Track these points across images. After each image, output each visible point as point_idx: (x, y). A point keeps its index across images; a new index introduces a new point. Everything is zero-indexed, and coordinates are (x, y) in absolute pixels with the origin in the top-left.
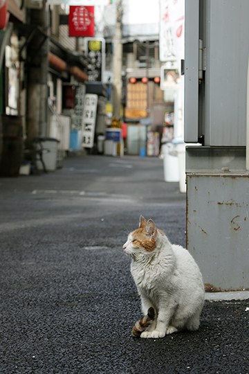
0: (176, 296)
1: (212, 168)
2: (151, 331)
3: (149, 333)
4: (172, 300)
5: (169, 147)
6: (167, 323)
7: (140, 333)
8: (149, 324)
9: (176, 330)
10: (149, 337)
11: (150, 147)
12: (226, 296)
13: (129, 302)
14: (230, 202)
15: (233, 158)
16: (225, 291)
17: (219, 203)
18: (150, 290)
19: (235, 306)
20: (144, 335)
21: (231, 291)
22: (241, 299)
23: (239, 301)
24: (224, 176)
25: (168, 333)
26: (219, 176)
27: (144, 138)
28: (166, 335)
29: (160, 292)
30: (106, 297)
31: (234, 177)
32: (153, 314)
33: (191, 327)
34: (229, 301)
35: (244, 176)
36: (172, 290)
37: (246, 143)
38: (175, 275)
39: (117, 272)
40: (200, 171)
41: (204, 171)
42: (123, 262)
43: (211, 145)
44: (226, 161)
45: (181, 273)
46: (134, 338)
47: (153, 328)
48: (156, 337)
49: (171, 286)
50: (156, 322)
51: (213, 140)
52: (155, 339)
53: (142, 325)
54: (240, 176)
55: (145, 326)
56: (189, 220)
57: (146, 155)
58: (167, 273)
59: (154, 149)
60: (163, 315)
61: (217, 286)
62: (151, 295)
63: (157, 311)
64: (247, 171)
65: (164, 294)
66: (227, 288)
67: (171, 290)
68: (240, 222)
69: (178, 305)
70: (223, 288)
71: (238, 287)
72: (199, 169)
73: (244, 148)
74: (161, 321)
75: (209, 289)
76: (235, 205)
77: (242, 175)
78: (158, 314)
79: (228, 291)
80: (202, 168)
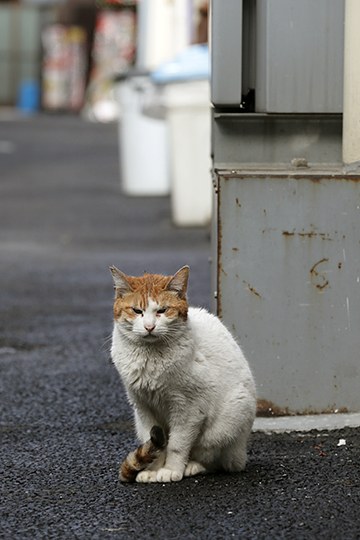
0: (202, 401)
1: (272, 159)
2: (156, 470)
3: (153, 473)
4: (194, 409)
5: (139, 90)
6: (185, 453)
7: (135, 473)
8: (155, 457)
9: (204, 469)
10: (152, 480)
11: (54, 78)
12: (300, 423)
13: (100, 437)
14: (308, 230)
15: (314, 139)
16: (298, 414)
17: (286, 233)
18: (153, 392)
19: (318, 440)
20: (143, 477)
21: (311, 413)
22: (330, 429)
23: (326, 431)
24: (297, 177)
25: (188, 473)
26: (285, 176)
27: (29, 45)
28: (184, 477)
29: (171, 394)
30: (49, 431)
31: (316, 179)
32: (160, 439)
33: (230, 466)
34: (305, 433)
35: (338, 177)
36: (195, 388)
37: (342, 108)
38: (197, 360)
39: (58, 390)
40: (245, 165)
41: (254, 165)
42: (65, 375)
43: (269, 110)
44: (301, 145)
45: (208, 357)
46: (122, 483)
47: (160, 464)
48: (166, 479)
49: (193, 382)
50: (166, 453)
51: (273, 100)
52: (163, 483)
53: (140, 459)
54: (329, 177)
55: (145, 462)
56: (223, 267)
57: (41, 107)
58: (186, 357)
59: (67, 86)
60: (178, 438)
61: (280, 404)
62: (155, 401)
63: (168, 431)
64: (344, 165)
65: (180, 398)
66: (301, 408)
67: (192, 391)
68: (328, 271)
69: (206, 419)
70: (293, 408)
71: (324, 406)
72: (243, 161)
73: (339, 117)
74: (176, 451)
75: (265, 412)
76: (319, 238)
77: (333, 174)
78: (168, 438)
79: (304, 414)
80: (249, 161)
